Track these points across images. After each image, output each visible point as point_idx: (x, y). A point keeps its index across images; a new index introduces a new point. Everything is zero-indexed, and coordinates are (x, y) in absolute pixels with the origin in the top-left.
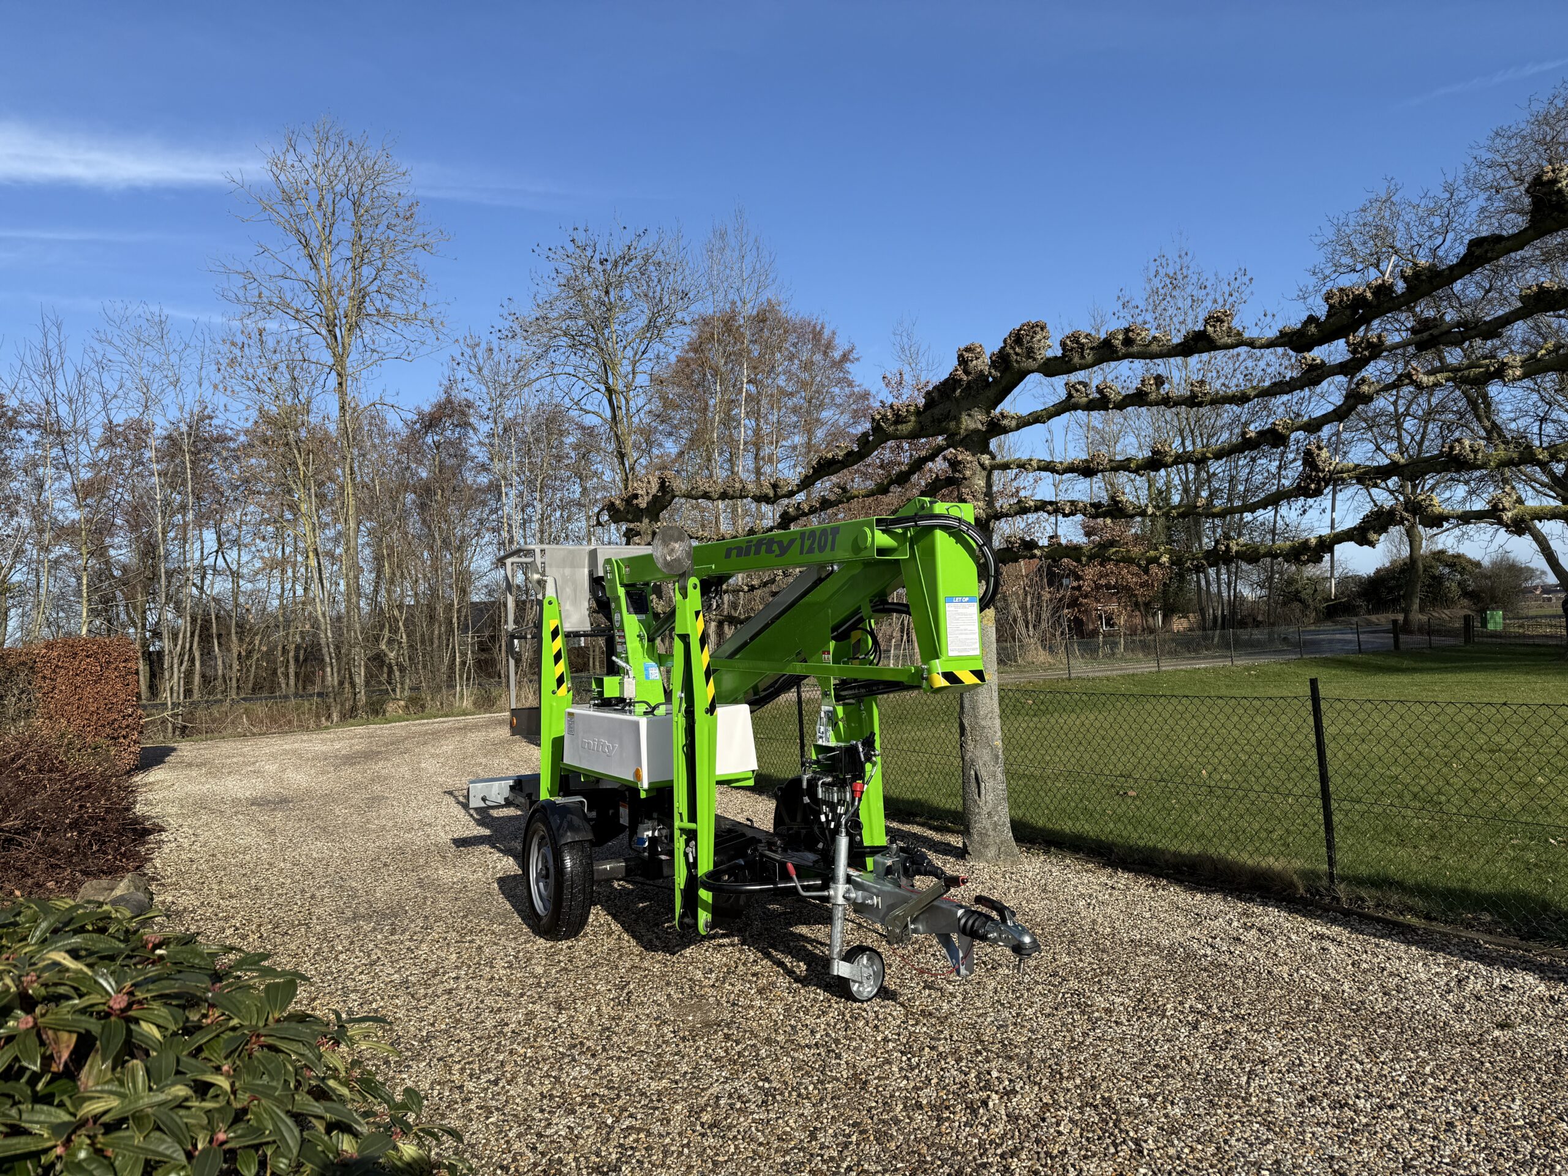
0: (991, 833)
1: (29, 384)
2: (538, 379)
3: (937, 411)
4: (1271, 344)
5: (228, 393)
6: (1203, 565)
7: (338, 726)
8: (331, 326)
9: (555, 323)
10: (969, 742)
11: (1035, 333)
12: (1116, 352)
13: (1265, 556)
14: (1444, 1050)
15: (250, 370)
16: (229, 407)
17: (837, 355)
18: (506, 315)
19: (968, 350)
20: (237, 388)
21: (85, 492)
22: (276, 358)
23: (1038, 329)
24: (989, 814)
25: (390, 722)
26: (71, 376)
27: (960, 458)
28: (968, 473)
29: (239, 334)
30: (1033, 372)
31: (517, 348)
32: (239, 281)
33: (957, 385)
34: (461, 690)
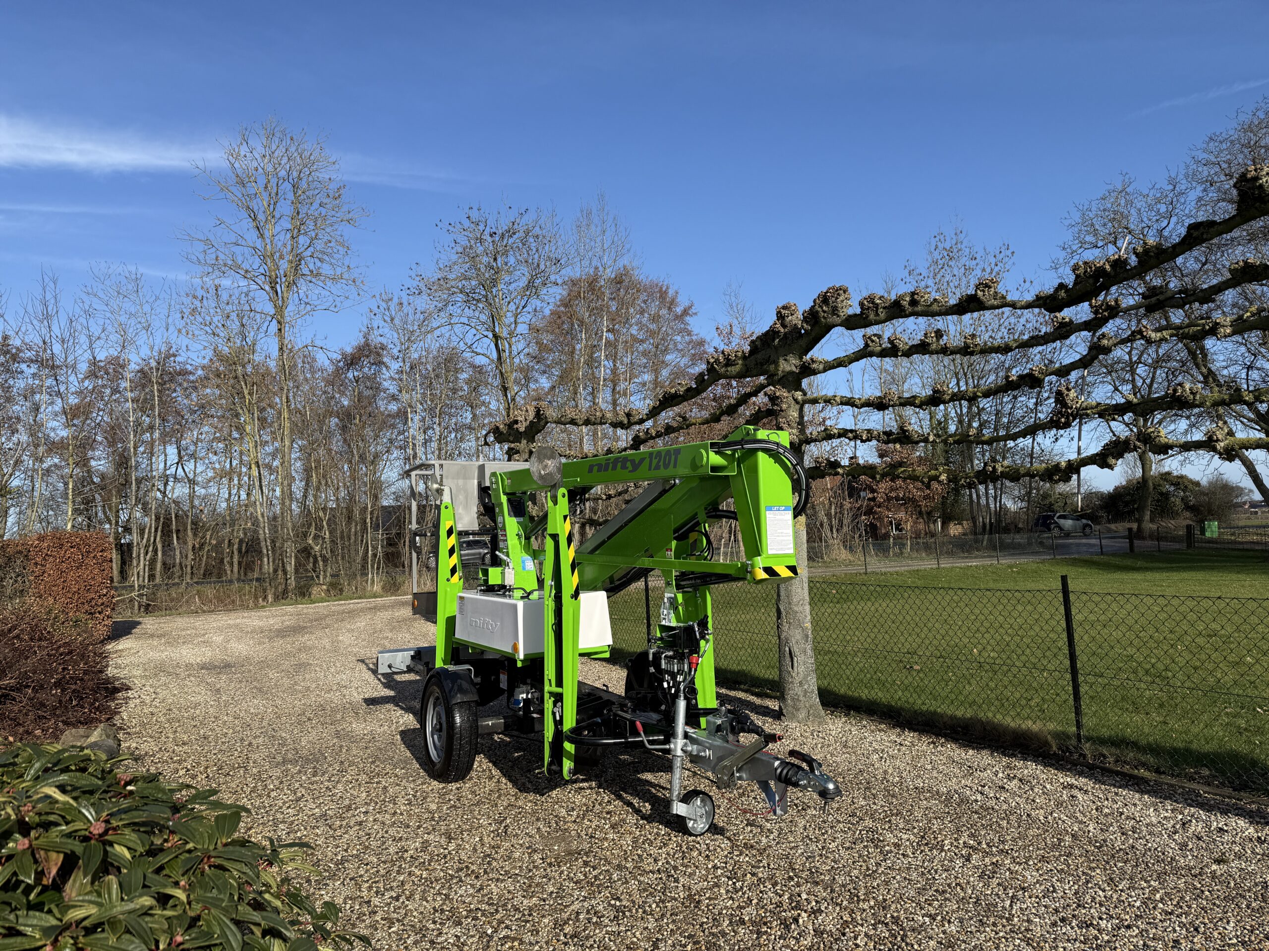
0: (801, 698)
1: (30, 327)
2: (439, 327)
3: (759, 356)
4: (1029, 306)
5: (190, 336)
6: (974, 482)
7: (272, 605)
8: (273, 284)
9: (453, 283)
10: (785, 624)
11: (838, 294)
12: (904, 311)
13: (1024, 476)
14: (1171, 881)
15: (208, 318)
16: (190, 347)
17: (679, 310)
18: (414, 276)
19: (784, 308)
20: (196, 333)
21: (72, 414)
22: (229, 308)
23: (841, 292)
24: (801, 683)
25: (314, 603)
26: (64, 322)
27: (778, 394)
28: (784, 406)
29: (199, 289)
30: (837, 326)
31: (423, 303)
32: (201, 247)
33: (776, 336)
34: (372, 577)
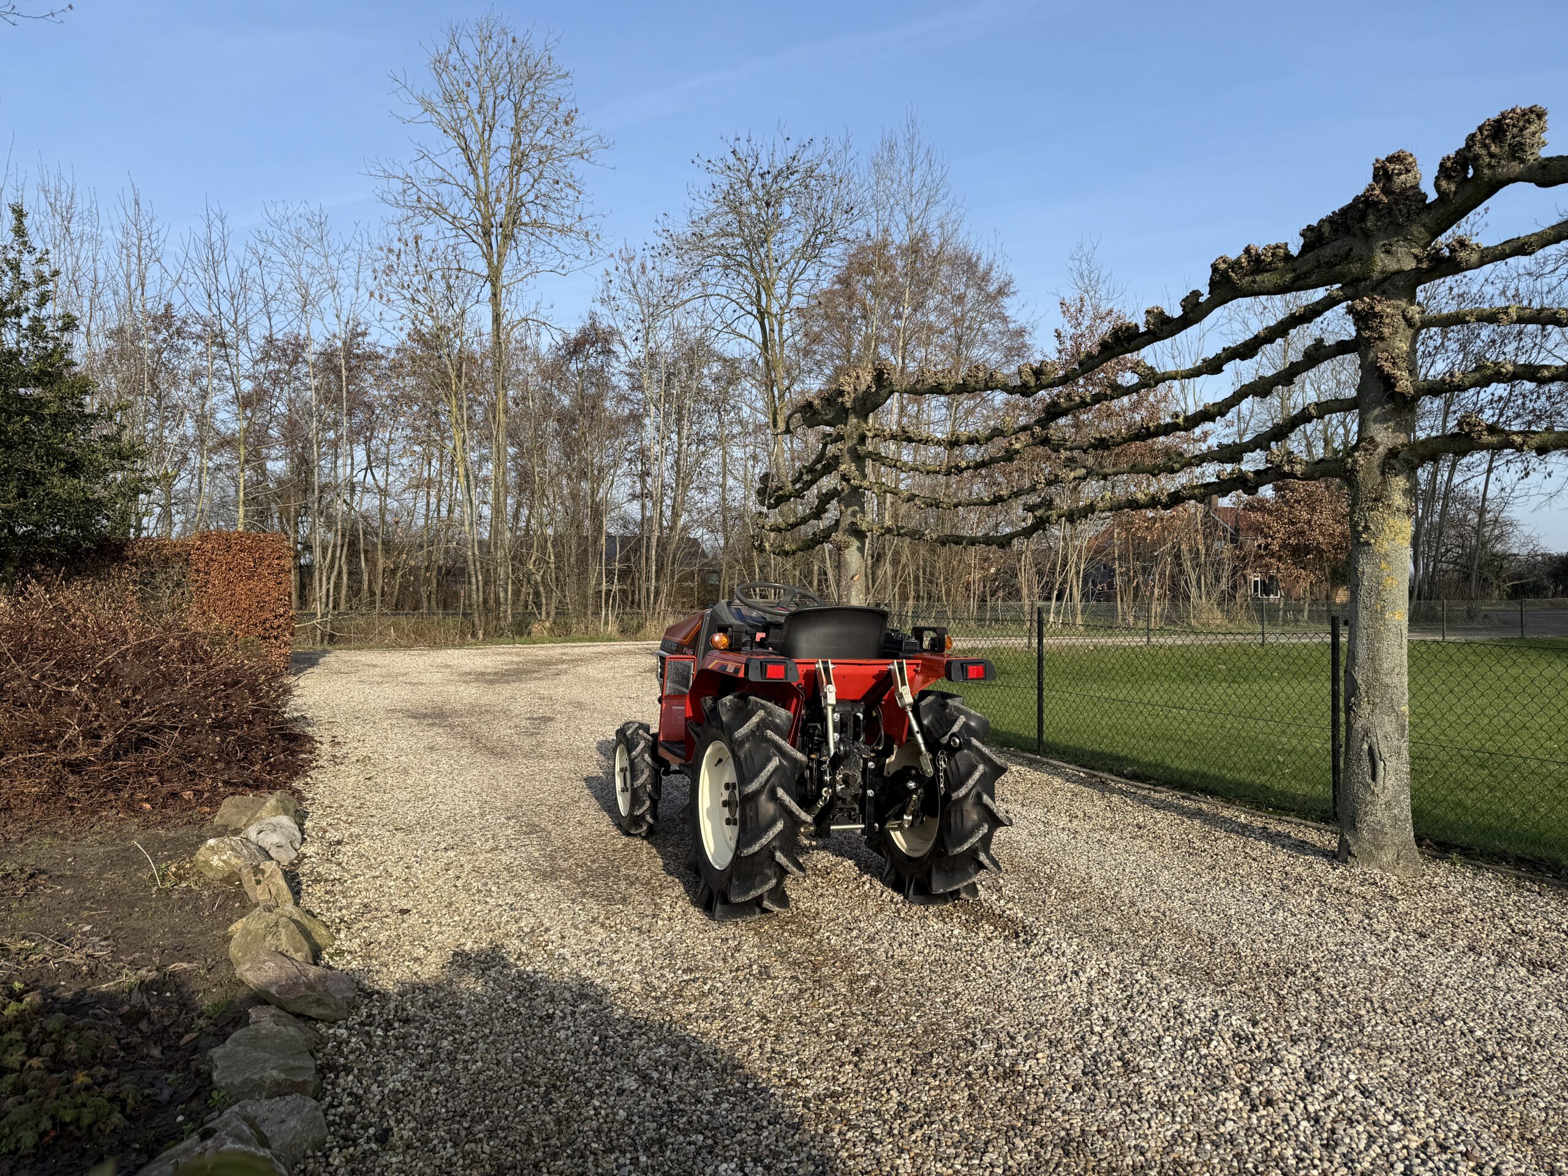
2: (690, 300)
5: (384, 301)
7: (485, 643)
8: (487, 234)
9: (710, 240)
10: (1364, 705)
15: (406, 279)
19: (1390, 159)
21: (245, 402)
23: (1533, 116)
24: (1388, 805)
25: (535, 643)
26: (233, 271)
28: (1386, 331)
30: (1514, 180)
31: (671, 267)
32: (400, 185)
33: (1370, 211)
34: (607, 615)
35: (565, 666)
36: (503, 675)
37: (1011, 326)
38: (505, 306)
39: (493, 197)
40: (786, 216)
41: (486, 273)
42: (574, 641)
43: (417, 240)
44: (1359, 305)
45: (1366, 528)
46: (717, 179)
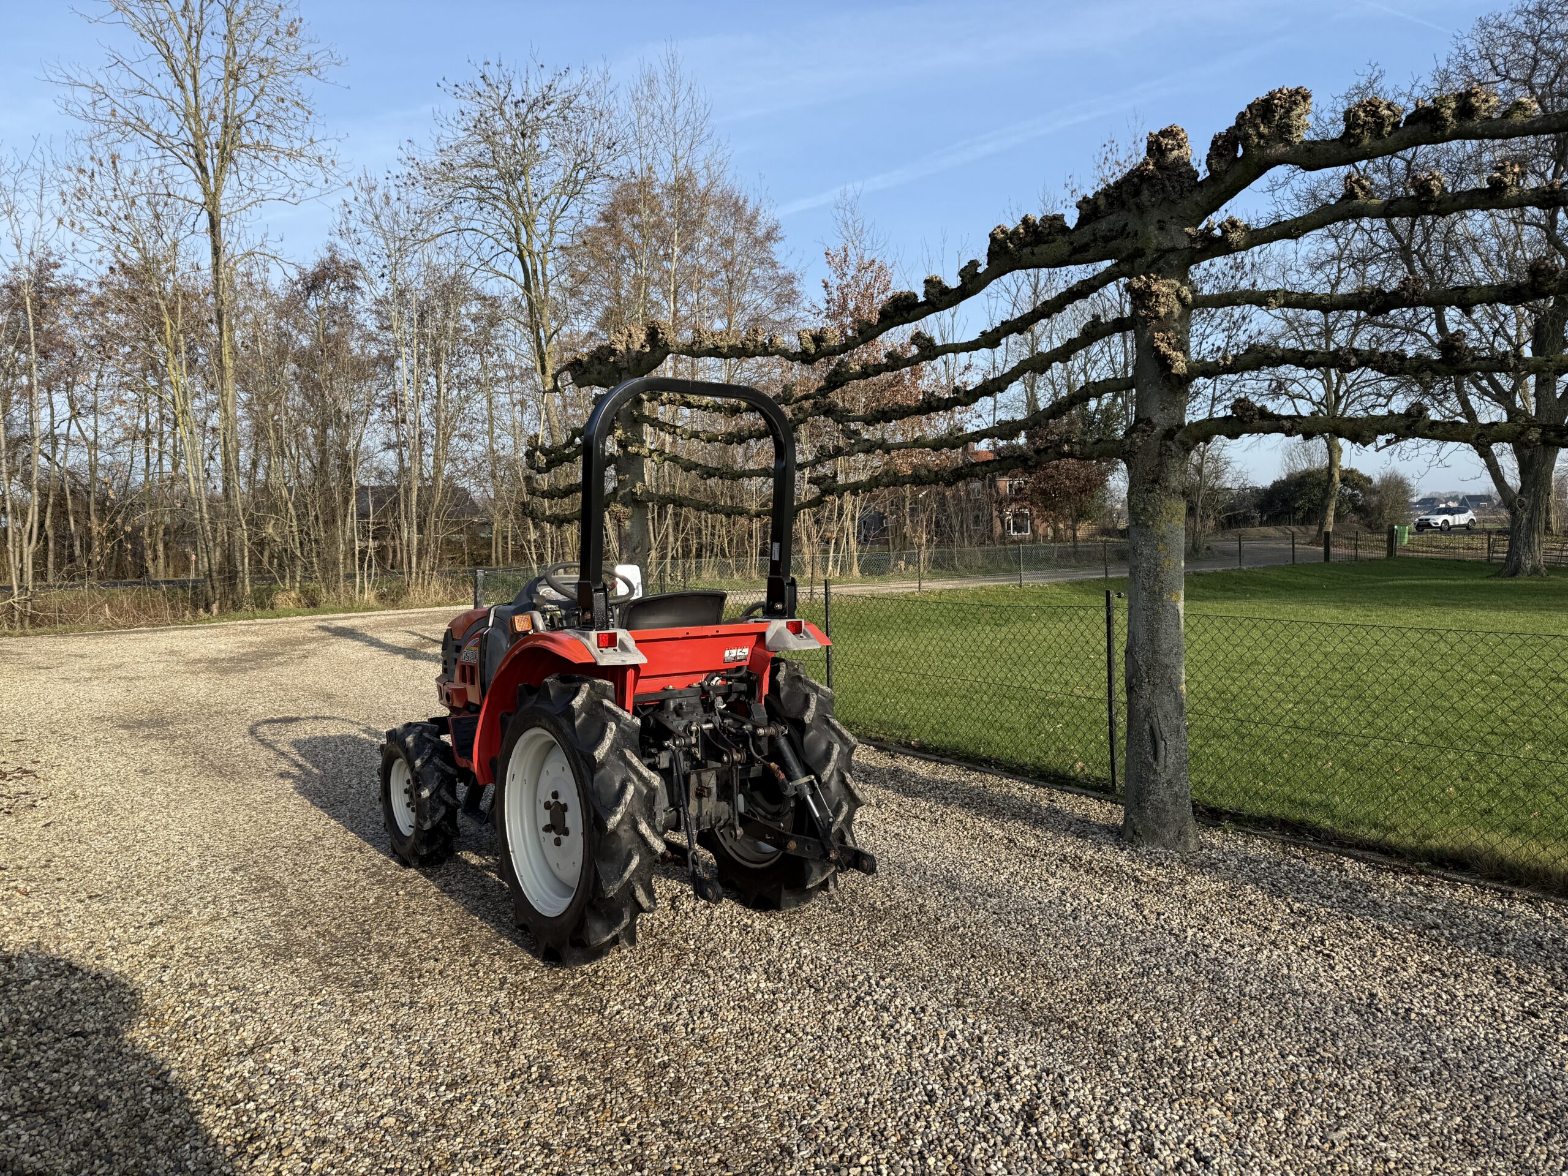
2: (441, 234)
5: (77, 228)
8: (200, 157)
9: (461, 172)
10: (1145, 686)
11: (1295, 103)
15: (103, 203)
16: (78, 246)
17: (760, 232)
18: (404, 159)
19: (1164, 133)
22: (134, 190)
23: (1299, 99)
24: (1169, 782)
25: (278, 616)
27: (1154, 287)
28: (1162, 311)
29: (87, 159)
30: (1280, 162)
31: (418, 198)
32: (86, 96)
33: (1144, 186)
34: (362, 582)
35: (313, 646)
36: (240, 661)
37: (781, 272)
38: (225, 237)
39: (205, 114)
40: (544, 148)
41: (201, 199)
42: (325, 613)
43: (114, 159)
44: (1136, 284)
45: (1144, 509)
46: (465, 105)
